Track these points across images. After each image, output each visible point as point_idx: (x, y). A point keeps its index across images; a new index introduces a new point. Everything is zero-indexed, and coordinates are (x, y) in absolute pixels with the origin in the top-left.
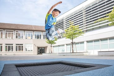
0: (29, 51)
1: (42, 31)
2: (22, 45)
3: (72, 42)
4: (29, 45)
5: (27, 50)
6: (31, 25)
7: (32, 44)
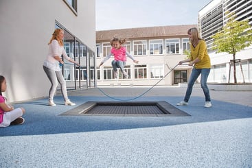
0: (156, 77)
1: (181, 37)
2: (145, 66)
3: (232, 59)
4: (157, 67)
5: (154, 76)
6: (160, 27)
7: (161, 64)
